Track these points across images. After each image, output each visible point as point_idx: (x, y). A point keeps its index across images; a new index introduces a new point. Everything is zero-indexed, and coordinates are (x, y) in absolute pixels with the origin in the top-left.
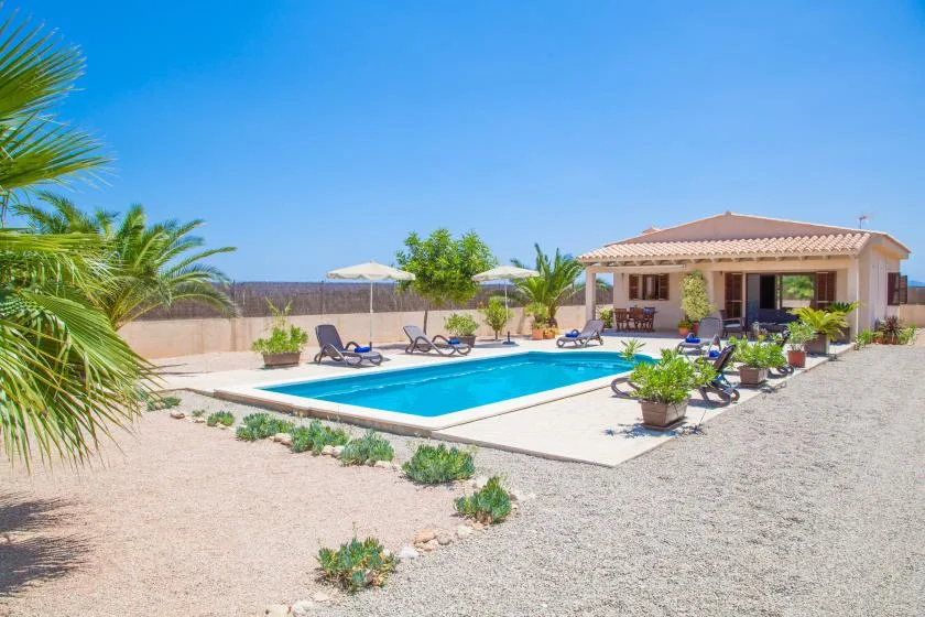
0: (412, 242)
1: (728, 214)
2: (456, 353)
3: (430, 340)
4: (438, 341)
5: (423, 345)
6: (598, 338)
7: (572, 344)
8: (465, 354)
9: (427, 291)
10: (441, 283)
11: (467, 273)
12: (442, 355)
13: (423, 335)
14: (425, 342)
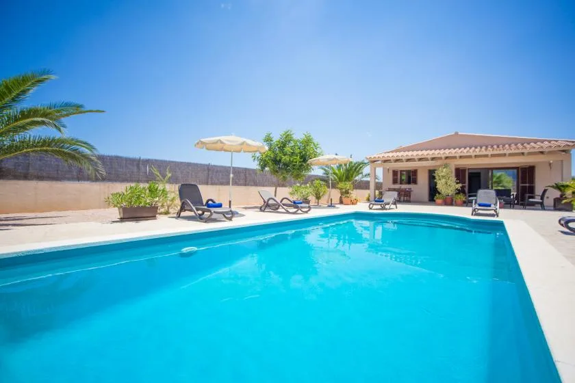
0: (268, 140)
1: (456, 134)
2: (300, 212)
3: (279, 201)
4: (285, 201)
5: (273, 205)
6: (395, 204)
7: (379, 207)
8: (306, 212)
9: (277, 172)
10: (286, 165)
11: (304, 159)
12: (288, 212)
13: (273, 197)
14: (275, 203)
